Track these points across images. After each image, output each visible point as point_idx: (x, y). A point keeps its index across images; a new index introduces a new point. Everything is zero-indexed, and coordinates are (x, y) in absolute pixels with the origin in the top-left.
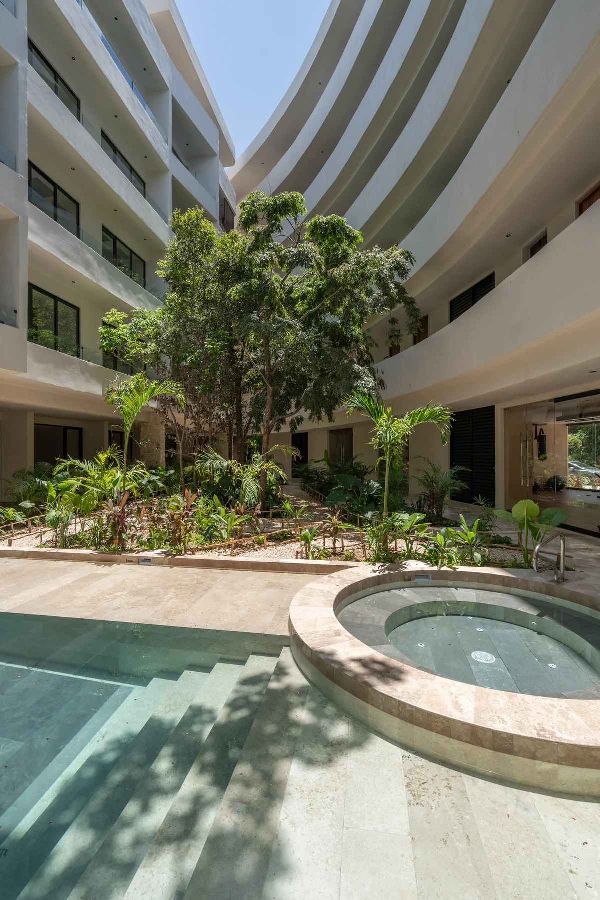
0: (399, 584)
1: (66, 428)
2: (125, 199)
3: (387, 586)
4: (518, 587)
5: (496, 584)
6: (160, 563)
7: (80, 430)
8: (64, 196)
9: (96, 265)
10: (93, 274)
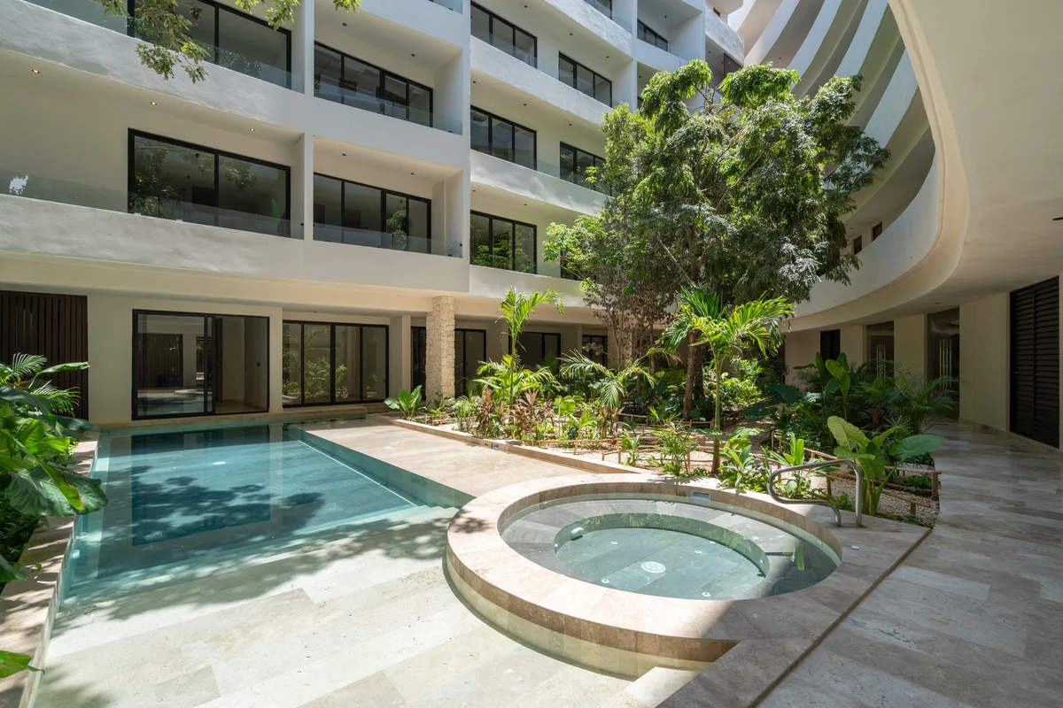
0: (670, 497)
1: (544, 334)
2: (576, 113)
3: (653, 496)
4: (796, 525)
5: (778, 517)
6: (503, 449)
7: (559, 335)
8: (522, 130)
9: (542, 185)
10: (540, 195)
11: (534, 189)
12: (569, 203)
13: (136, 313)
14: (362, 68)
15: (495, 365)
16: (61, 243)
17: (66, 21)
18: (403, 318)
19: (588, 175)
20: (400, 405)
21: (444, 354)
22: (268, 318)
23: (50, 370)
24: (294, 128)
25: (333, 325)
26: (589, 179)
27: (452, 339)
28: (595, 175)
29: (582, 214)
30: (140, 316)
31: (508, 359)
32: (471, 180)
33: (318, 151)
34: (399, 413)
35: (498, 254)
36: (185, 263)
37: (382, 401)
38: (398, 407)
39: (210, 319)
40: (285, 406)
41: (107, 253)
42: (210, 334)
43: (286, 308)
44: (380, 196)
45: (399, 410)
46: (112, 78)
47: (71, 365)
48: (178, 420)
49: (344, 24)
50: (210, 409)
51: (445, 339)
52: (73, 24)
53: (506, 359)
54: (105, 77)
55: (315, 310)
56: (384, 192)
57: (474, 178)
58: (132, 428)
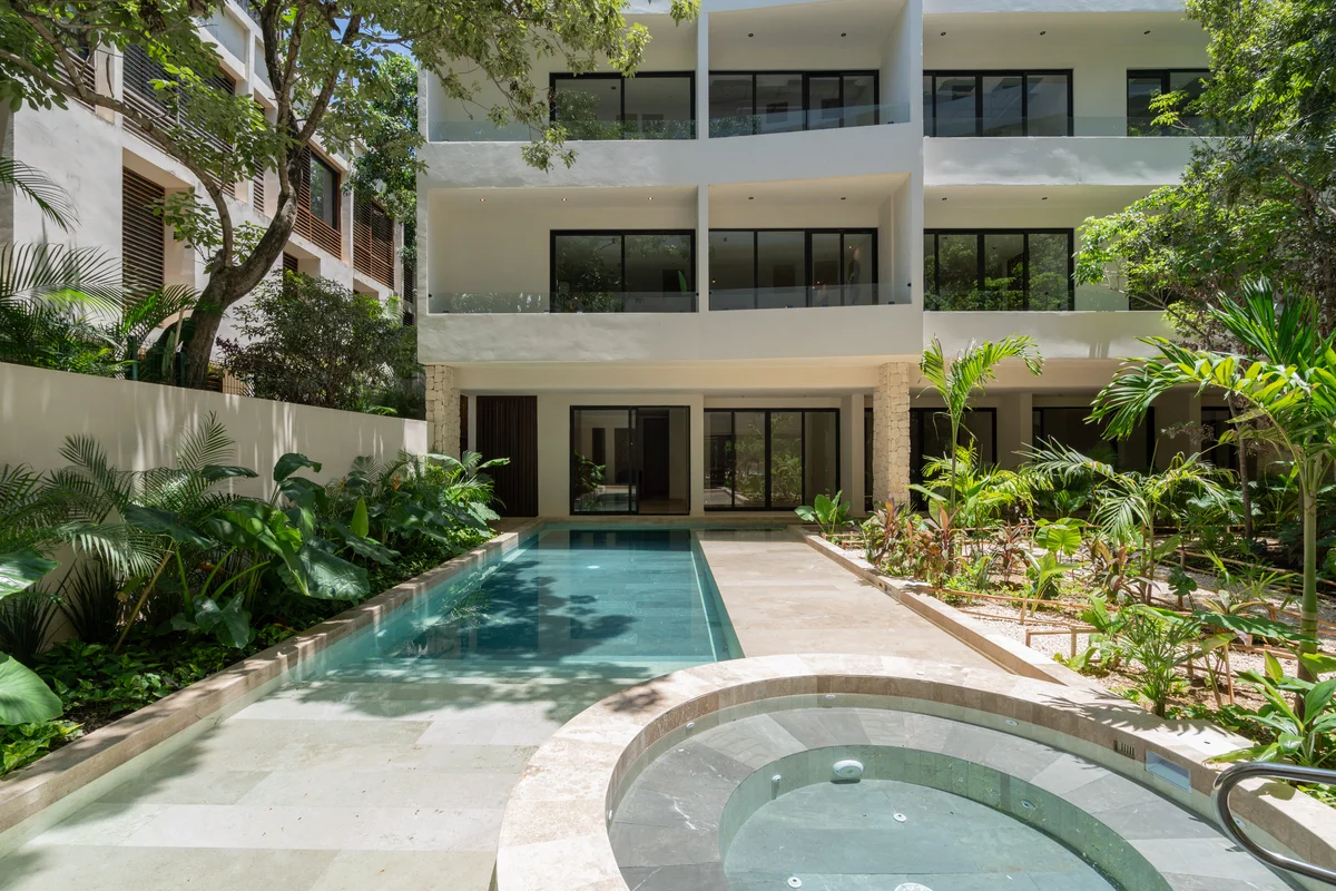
6: (896, 595)
8: (1045, 77)
9: (1073, 158)
10: (1068, 175)
11: (1056, 168)
12: (1139, 175)
13: (573, 409)
14: (781, 81)
15: (947, 463)
16: (492, 350)
17: (496, 147)
18: (854, 397)
19: (1156, 113)
20: (815, 516)
21: (892, 446)
22: (689, 407)
23: (485, 466)
24: (686, 184)
25: (768, 412)
26: (1161, 119)
27: (906, 424)
28: (1172, 108)
29: (1157, 187)
30: (576, 411)
31: (963, 453)
32: (925, 183)
33: (712, 202)
34: (814, 527)
35: (1009, 288)
36: (584, 355)
37: (792, 509)
38: (811, 518)
39: (634, 412)
40: (708, 509)
41: (523, 354)
42: (634, 426)
43: (708, 395)
44: (803, 241)
45: (814, 523)
46: (527, 186)
47: (496, 461)
48: (605, 518)
49: (751, 35)
50: (634, 509)
51: (894, 424)
52: (501, 147)
53: (959, 453)
54: (521, 188)
55: (743, 395)
56: (809, 232)
57: (931, 180)
58: (569, 522)
